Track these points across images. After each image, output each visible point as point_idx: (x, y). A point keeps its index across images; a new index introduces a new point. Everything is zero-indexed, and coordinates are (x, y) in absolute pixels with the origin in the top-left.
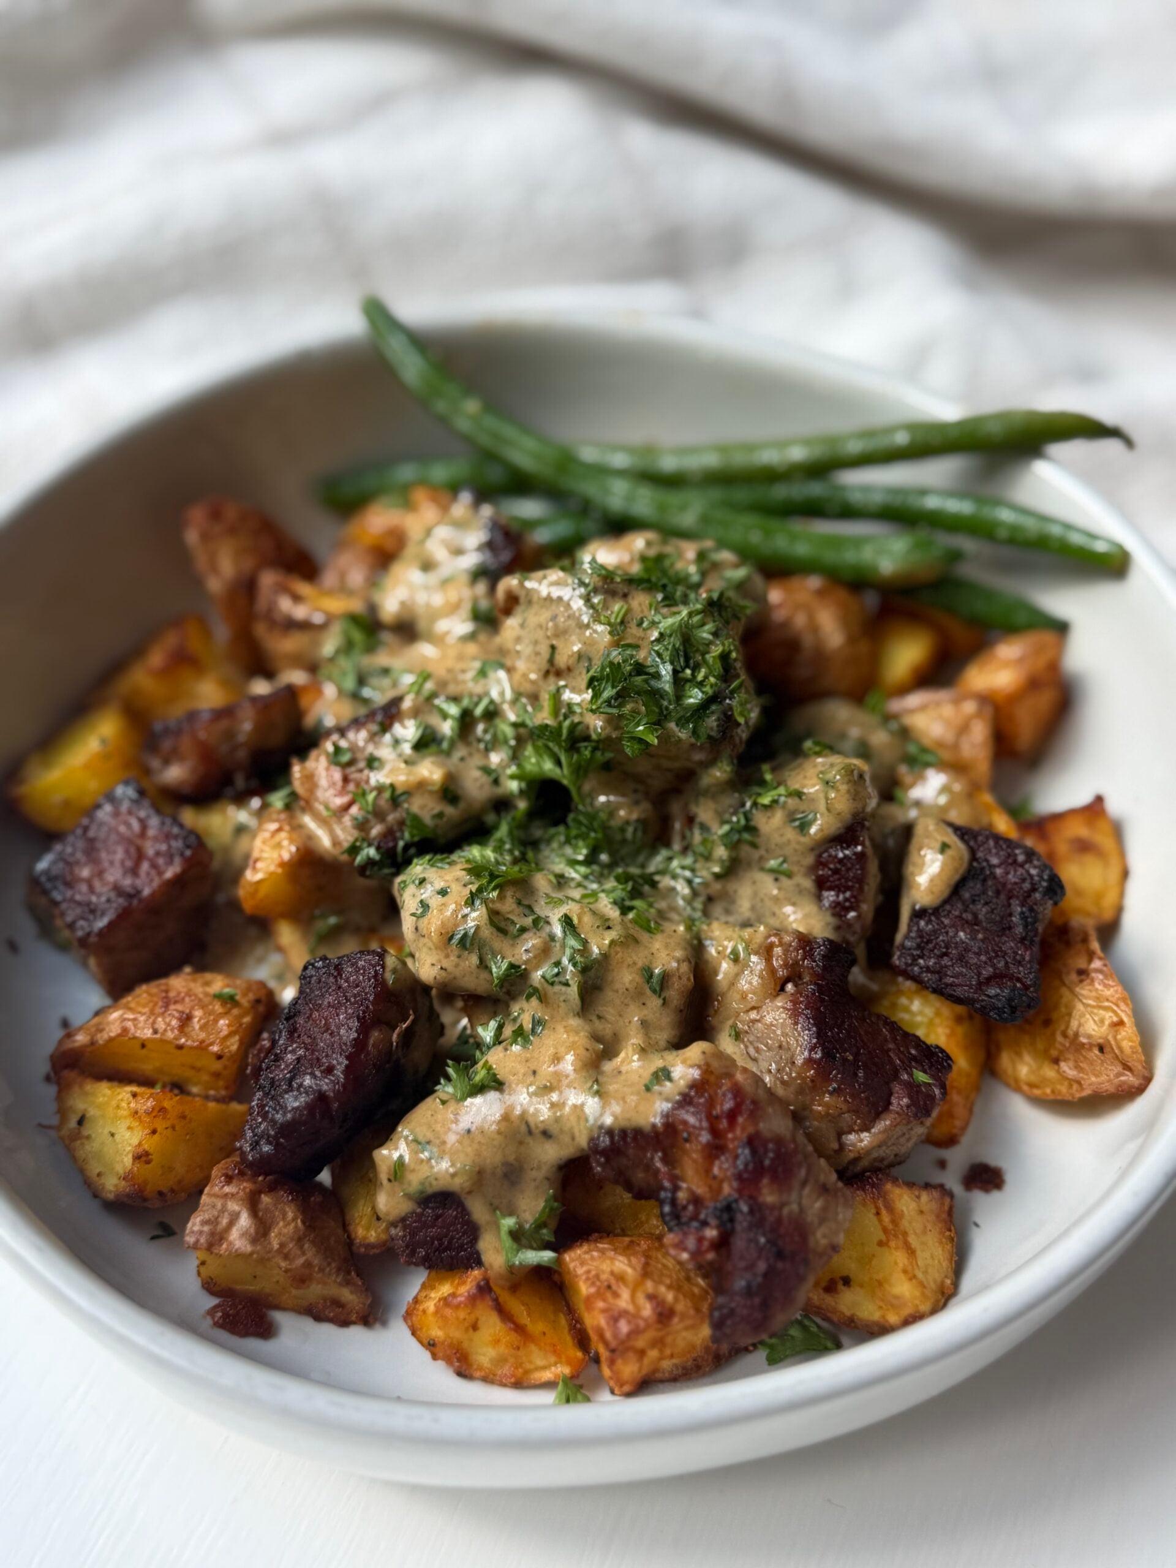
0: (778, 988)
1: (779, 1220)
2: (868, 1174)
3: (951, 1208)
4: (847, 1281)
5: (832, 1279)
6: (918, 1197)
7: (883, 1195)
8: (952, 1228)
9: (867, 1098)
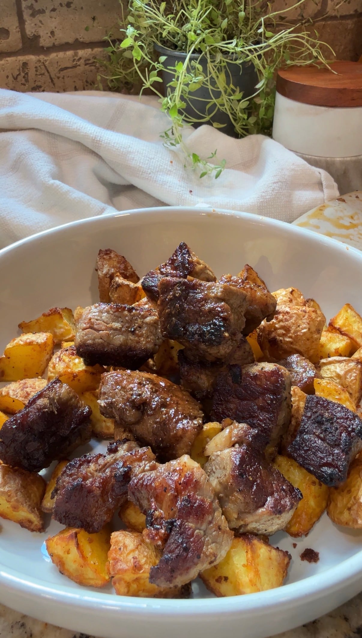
0: (232, 445)
1: (192, 535)
2: (248, 533)
3: (288, 563)
4: (226, 579)
5: (220, 576)
6: (270, 551)
7: (252, 546)
8: (285, 572)
9: (253, 499)
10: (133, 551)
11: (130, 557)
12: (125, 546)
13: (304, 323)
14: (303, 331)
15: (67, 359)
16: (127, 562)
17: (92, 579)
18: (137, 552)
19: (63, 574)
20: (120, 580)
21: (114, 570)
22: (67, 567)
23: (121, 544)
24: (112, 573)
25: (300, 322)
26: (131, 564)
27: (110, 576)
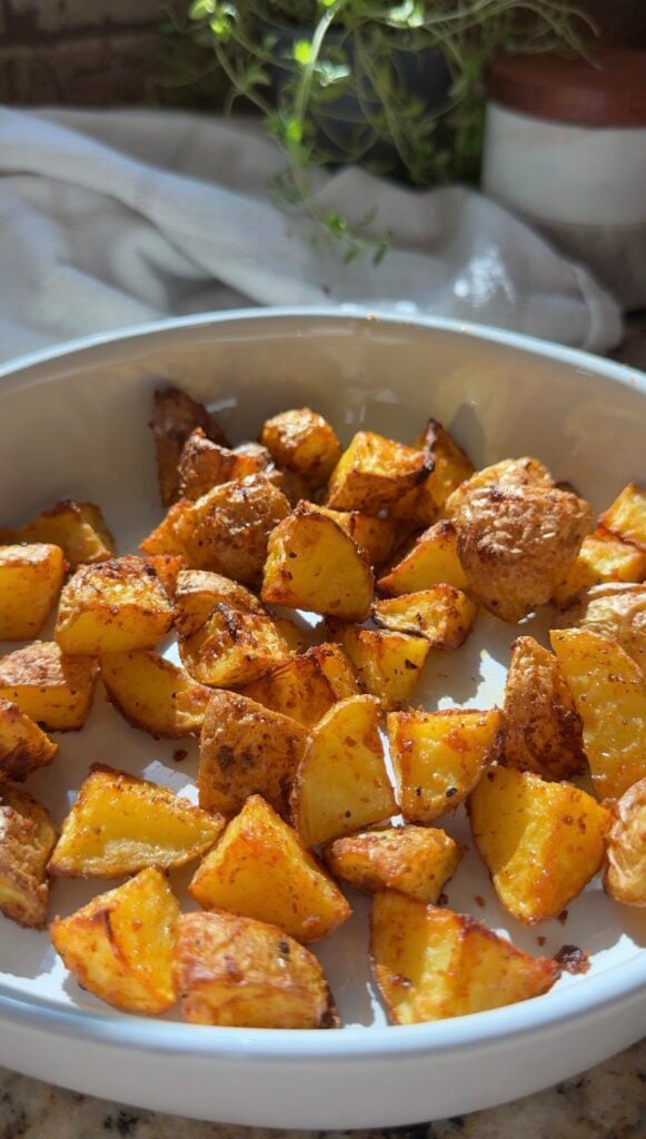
10: (224, 945)
11: (220, 956)
12: (208, 937)
13: (549, 521)
14: (546, 536)
15: (99, 584)
16: (212, 966)
17: (143, 999)
18: (232, 948)
19: (84, 989)
20: (201, 1001)
21: (187, 981)
22: (92, 975)
23: (201, 934)
24: (184, 986)
25: (542, 518)
26: (220, 970)
27: (180, 994)
